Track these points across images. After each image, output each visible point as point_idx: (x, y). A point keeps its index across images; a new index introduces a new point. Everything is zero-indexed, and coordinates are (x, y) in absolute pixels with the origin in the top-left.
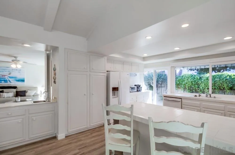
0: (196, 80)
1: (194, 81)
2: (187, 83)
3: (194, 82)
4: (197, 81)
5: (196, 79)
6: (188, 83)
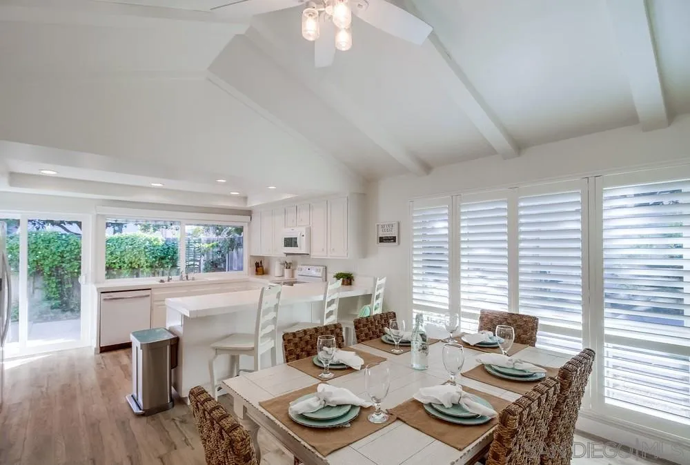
0: (75, 249)
1: (67, 252)
2: (45, 258)
3: (68, 254)
4: (77, 251)
5: (73, 247)
6: (51, 257)
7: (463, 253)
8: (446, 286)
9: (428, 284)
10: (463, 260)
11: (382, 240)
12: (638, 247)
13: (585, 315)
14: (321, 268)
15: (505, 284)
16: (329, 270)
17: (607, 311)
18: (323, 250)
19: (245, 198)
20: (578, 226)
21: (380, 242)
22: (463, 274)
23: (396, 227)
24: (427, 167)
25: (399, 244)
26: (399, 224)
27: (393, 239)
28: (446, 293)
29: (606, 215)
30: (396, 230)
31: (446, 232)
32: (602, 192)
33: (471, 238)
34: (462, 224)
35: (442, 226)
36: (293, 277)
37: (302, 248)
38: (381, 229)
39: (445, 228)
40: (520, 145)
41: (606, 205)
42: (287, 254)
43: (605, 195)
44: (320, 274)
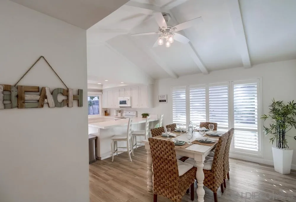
7: (191, 105)
8: (185, 116)
9: (178, 116)
10: (191, 107)
11: (160, 101)
12: (243, 102)
13: (229, 123)
14: (135, 112)
15: (205, 115)
16: (138, 113)
17: (235, 121)
18: (137, 105)
19: (102, 85)
20: (227, 96)
21: (160, 102)
22: (191, 112)
23: (166, 96)
24: (178, 76)
25: (167, 102)
26: (167, 95)
27: (165, 101)
28: (185, 119)
29: (235, 93)
30: (166, 98)
31: (185, 98)
32: (233, 86)
33: (193, 100)
34: (190, 96)
35: (183, 96)
36: (122, 116)
37: (128, 104)
38: (160, 97)
39: (185, 97)
40: (209, 71)
41: (235, 90)
42: (120, 107)
43: (234, 87)
44: (135, 114)
